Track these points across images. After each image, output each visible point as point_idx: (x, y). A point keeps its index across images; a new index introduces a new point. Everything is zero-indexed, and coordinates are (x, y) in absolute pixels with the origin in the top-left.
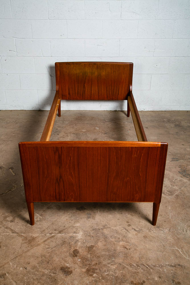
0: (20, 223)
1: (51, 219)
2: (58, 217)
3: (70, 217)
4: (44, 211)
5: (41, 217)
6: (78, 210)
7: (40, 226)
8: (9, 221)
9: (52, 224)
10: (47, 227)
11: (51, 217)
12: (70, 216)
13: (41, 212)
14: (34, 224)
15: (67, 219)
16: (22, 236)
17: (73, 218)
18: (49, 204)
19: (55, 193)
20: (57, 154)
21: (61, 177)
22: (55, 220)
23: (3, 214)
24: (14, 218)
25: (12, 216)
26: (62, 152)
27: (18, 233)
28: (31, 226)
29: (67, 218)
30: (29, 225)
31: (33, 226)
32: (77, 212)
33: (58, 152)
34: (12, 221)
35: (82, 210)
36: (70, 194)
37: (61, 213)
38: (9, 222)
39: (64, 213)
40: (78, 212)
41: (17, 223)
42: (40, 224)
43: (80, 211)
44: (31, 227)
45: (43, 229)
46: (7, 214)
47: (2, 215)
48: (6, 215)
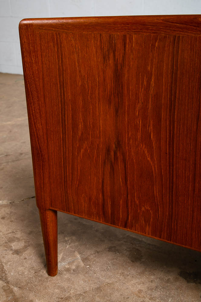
0: (29, 262)
1: (102, 275)
2: (122, 278)
3: (152, 289)
4: (98, 252)
5: (82, 264)
6: (181, 279)
7: (65, 285)
8: (12, 250)
9: (99, 289)
10: (78, 293)
11: (104, 271)
12: (154, 285)
13: (89, 253)
14: (54, 276)
15: (140, 291)
16: (12, 292)
17: (156, 294)
18: (119, 240)
19: (101, 196)
20: (111, 62)
21: (119, 144)
22: (110, 282)
23: (13, 232)
24: (25, 247)
25: (25, 242)
26: (124, 57)
27: (8, 283)
28: (47, 275)
29: (143, 288)
30: (45, 272)
31: (50, 278)
32: (178, 284)
33: (114, 56)
34: (17, 252)
35: (195, 282)
36: (143, 209)
37: (133, 271)
38: (11, 252)
39: (142, 273)
40: (181, 282)
41: (25, 259)
42: (69, 280)
43: (188, 282)
44: (47, 278)
45: (67, 295)
46: (19, 235)
47: (10, 233)
48: (16, 236)
